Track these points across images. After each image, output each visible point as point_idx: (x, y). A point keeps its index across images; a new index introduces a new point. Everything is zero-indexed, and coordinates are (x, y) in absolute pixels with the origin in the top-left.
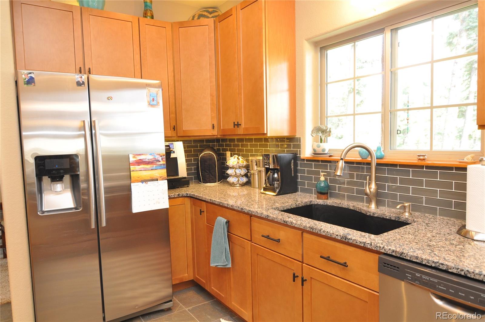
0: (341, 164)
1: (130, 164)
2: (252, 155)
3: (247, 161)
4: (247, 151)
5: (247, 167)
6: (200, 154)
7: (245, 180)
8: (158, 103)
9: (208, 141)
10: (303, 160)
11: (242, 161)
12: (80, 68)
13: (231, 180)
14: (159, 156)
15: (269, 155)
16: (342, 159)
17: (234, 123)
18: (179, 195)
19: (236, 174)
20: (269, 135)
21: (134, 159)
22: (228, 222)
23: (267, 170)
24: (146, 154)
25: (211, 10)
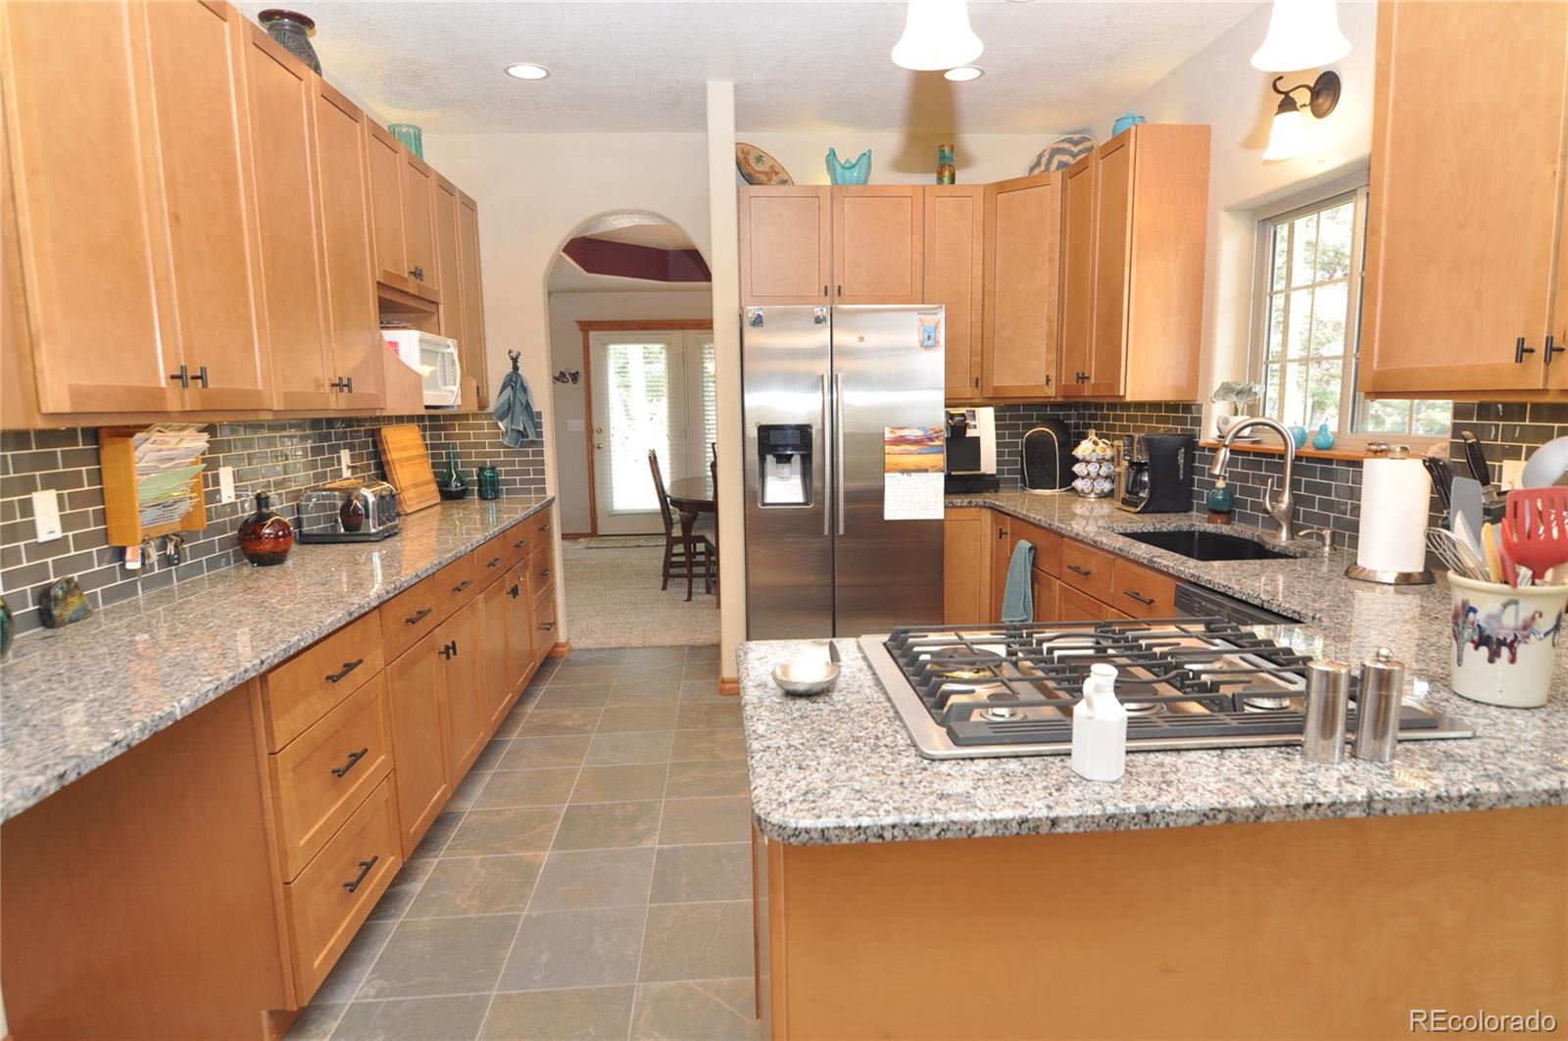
0: (1224, 454)
1: (884, 442)
3: (1113, 448)
5: (1110, 460)
6: (1025, 433)
8: (937, 345)
10: (1202, 448)
11: (1103, 448)
12: (826, 287)
13: (1078, 484)
14: (934, 432)
16: (1226, 446)
17: (1078, 374)
18: (969, 503)
19: (1088, 474)
20: (1128, 399)
21: (892, 436)
22: (1034, 549)
24: (912, 428)
25: (1076, 137)
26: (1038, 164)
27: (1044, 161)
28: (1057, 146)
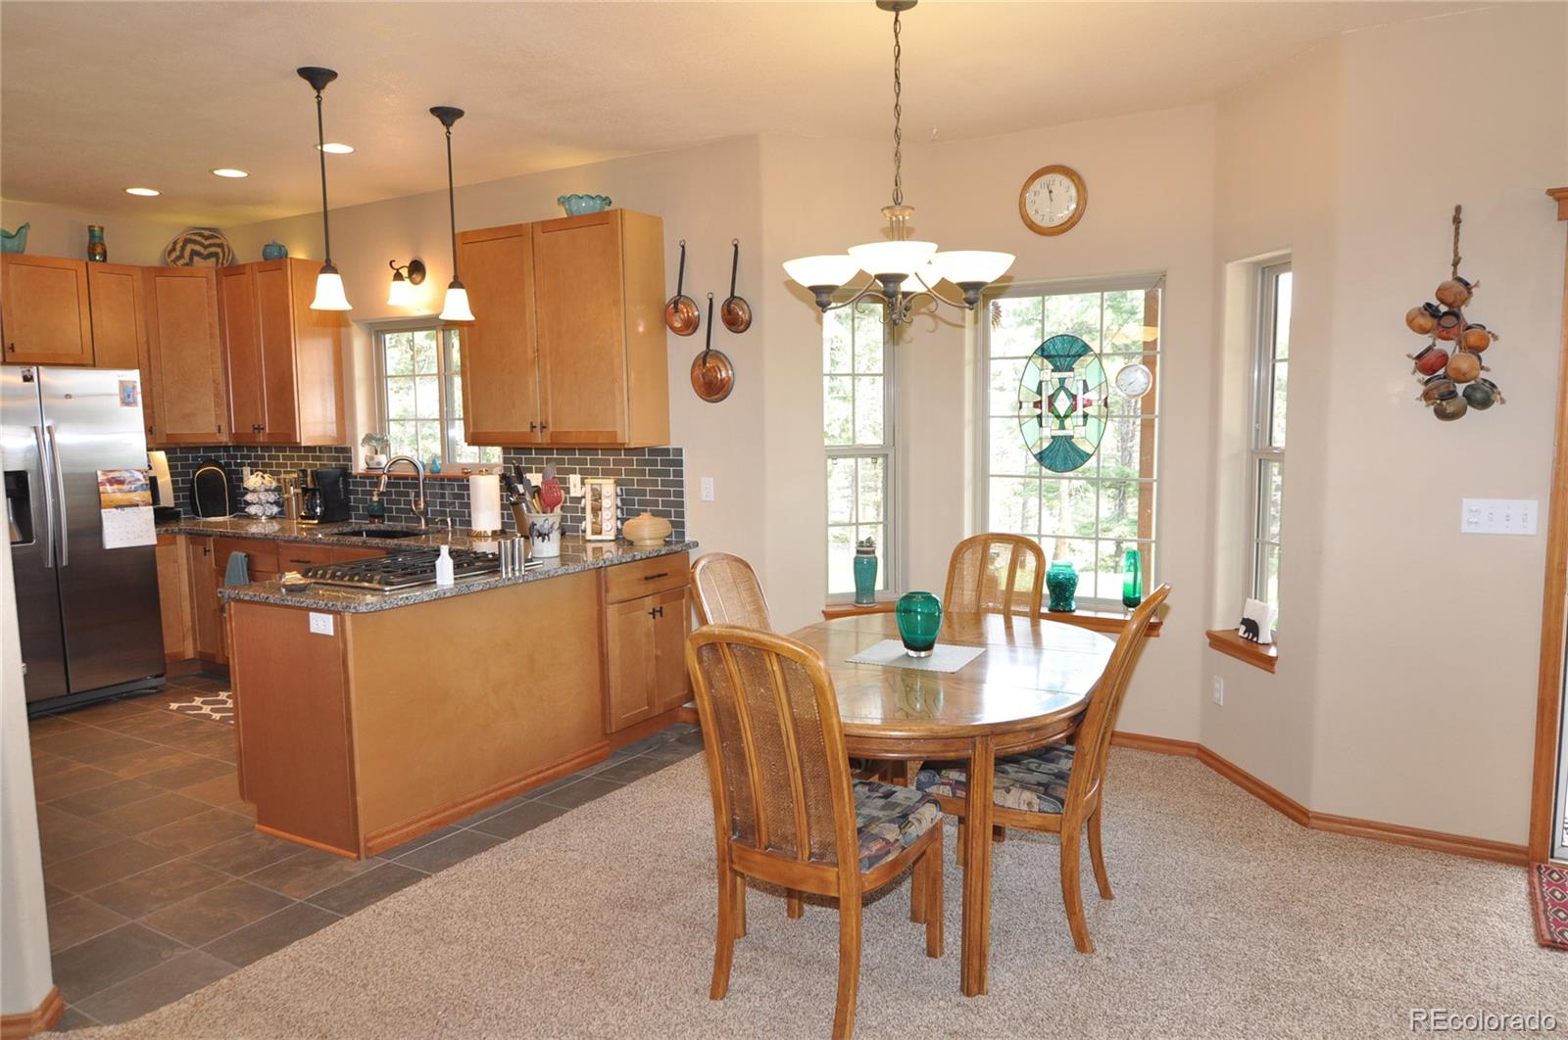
0: (384, 479)
1: (98, 484)
2: (285, 472)
3: (278, 481)
4: (278, 465)
5: (278, 490)
6: (194, 473)
7: (275, 510)
8: (135, 403)
9: (208, 448)
10: (356, 477)
11: (269, 481)
13: (252, 510)
14: (139, 473)
15: (306, 471)
16: (387, 474)
17: (253, 426)
18: (169, 531)
19: (260, 501)
20: (303, 444)
21: (105, 478)
22: (248, 556)
23: (305, 490)
24: (120, 471)
25: (206, 233)
26: (174, 249)
27: (178, 247)
28: (188, 237)
